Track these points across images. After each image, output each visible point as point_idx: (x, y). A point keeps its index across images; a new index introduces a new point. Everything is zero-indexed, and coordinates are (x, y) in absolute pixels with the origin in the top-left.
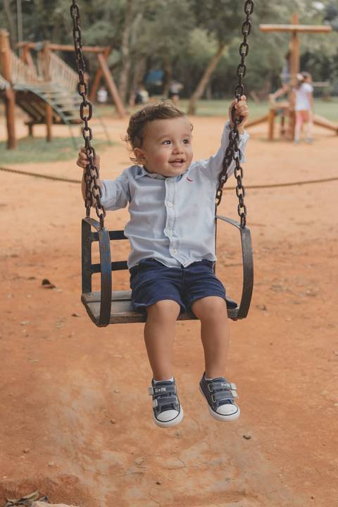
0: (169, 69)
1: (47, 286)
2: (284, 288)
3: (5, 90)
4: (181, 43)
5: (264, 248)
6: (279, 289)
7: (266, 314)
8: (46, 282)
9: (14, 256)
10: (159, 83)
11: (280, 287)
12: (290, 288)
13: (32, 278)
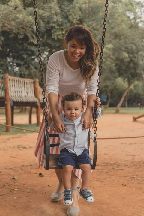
0: (109, 94)
1: (41, 176)
2: (136, 178)
3: (36, 102)
4: (113, 84)
5: (132, 164)
6: (133, 178)
7: (125, 187)
8: (40, 174)
9: (31, 165)
10: (105, 100)
11: (134, 178)
12: (138, 178)
13: (36, 173)
